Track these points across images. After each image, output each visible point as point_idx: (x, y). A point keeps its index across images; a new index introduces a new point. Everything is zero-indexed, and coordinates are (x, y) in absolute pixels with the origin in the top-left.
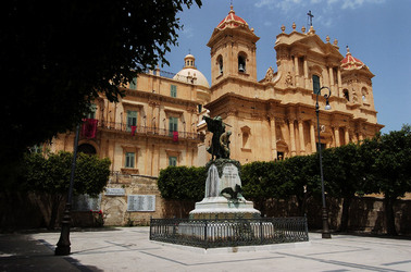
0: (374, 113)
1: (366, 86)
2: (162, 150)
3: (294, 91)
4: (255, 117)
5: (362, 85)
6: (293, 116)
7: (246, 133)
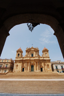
0: (49, 57)
1: (47, 53)
2: (4, 70)
3: (26, 57)
4: (19, 63)
5: (46, 53)
6: (26, 61)
7: (17, 65)
